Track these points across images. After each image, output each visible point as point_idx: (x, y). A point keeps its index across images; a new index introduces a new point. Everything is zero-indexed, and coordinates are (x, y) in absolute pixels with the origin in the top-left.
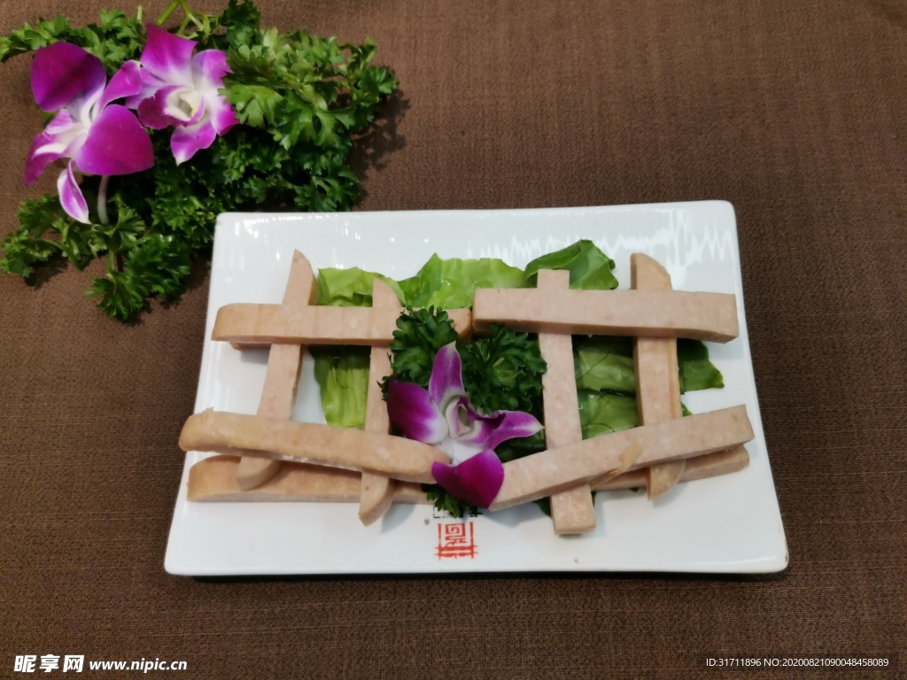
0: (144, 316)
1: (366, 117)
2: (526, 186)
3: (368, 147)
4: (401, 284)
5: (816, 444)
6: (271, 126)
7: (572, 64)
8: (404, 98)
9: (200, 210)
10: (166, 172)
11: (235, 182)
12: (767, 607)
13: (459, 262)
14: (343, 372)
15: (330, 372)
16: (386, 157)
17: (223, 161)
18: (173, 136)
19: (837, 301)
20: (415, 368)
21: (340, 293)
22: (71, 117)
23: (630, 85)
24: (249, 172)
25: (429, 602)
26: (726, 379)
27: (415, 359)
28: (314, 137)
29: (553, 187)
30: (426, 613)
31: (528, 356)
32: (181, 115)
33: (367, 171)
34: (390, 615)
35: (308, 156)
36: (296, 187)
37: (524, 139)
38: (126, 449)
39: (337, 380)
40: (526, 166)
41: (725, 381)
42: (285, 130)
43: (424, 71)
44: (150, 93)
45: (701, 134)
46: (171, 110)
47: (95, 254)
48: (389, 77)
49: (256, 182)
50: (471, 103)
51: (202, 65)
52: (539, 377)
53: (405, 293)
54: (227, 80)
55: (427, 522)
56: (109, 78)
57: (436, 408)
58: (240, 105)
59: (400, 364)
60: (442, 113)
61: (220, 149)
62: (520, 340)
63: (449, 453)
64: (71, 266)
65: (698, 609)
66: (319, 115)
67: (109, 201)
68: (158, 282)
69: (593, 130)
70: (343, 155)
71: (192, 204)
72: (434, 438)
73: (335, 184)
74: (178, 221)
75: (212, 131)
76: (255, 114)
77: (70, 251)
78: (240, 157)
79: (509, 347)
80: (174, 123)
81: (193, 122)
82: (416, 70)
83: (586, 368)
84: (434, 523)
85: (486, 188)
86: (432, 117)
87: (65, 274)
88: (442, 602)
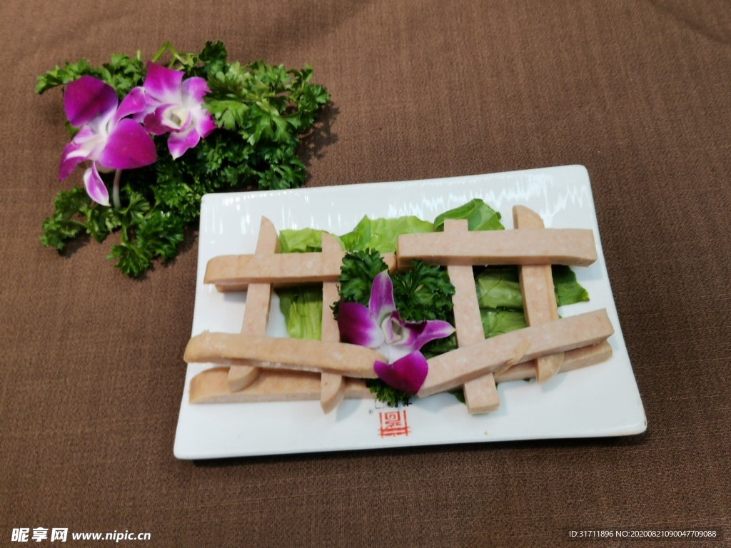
0: (150, 274)
1: (308, 121)
2: (430, 164)
3: (309, 143)
4: (342, 238)
5: (663, 341)
6: (241, 129)
7: (459, 76)
8: (334, 107)
9: (189, 192)
10: (164, 166)
11: (214, 171)
12: (634, 464)
13: (384, 221)
14: (301, 305)
15: (291, 306)
16: (324, 149)
17: (205, 157)
18: (169, 140)
19: (670, 235)
20: (358, 293)
21: (296, 247)
22: (92, 130)
23: (503, 88)
24: (225, 163)
25: (375, 474)
26: (591, 294)
27: (357, 286)
28: (272, 136)
29: (451, 164)
30: (373, 482)
31: (441, 282)
32: (173, 125)
33: (311, 160)
34: (346, 484)
35: (267, 150)
36: (259, 173)
37: (426, 130)
38: (140, 371)
39: (297, 311)
40: (429, 150)
41: (590, 296)
42: (250, 131)
43: (349, 87)
44: (151, 110)
45: (558, 120)
46: (167, 121)
47: (111, 230)
48: (323, 92)
49: (230, 171)
50: (385, 107)
51: (188, 88)
52: (449, 297)
53: (345, 244)
54: (207, 99)
55: (371, 412)
56: (120, 101)
57: (375, 321)
58: (218, 115)
59: (346, 291)
60: (364, 115)
61: (202, 148)
62: (434, 271)
63: (386, 355)
64: (93, 240)
65: (581, 469)
66: (274, 119)
67: (122, 190)
68: (159, 247)
69: (477, 122)
70: (293, 148)
71: (183, 188)
72: (374, 344)
73: (288, 169)
74: (174, 201)
75: (197, 136)
76: (228, 121)
77: (92, 229)
78: (218, 152)
79: (425, 276)
80: (169, 131)
81: (183, 130)
82: (342, 86)
83: (484, 291)
84: (376, 413)
85: (400, 167)
86: (356, 119)
87: (89, 247)
88: (385, 473)
